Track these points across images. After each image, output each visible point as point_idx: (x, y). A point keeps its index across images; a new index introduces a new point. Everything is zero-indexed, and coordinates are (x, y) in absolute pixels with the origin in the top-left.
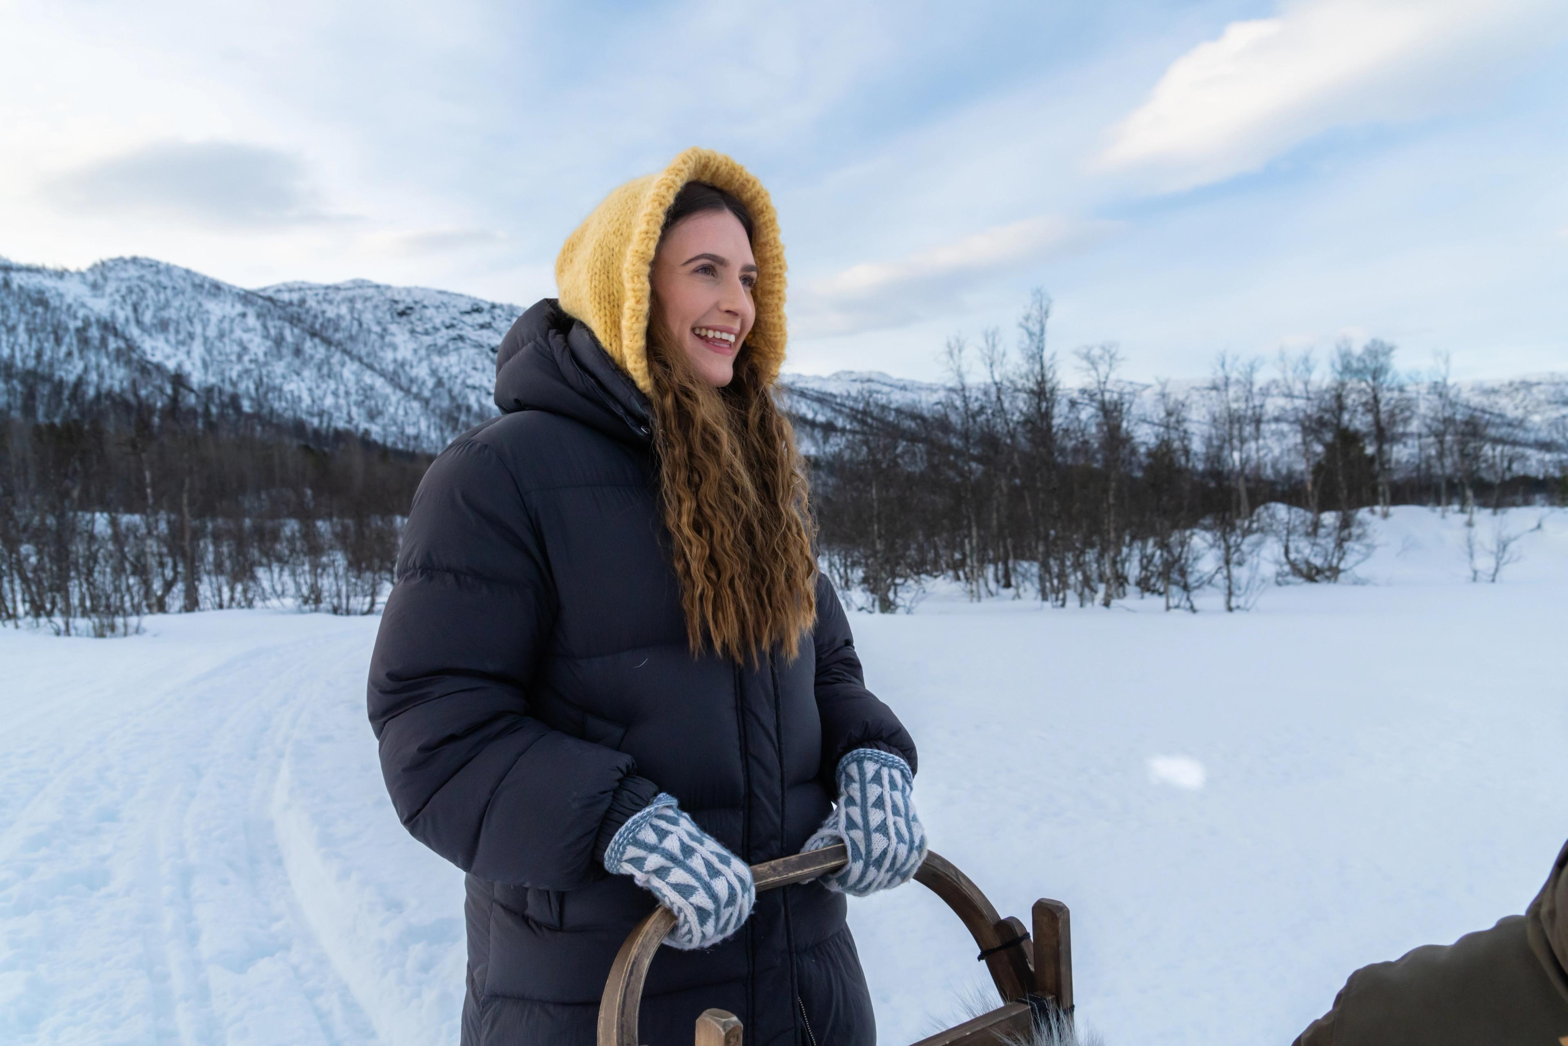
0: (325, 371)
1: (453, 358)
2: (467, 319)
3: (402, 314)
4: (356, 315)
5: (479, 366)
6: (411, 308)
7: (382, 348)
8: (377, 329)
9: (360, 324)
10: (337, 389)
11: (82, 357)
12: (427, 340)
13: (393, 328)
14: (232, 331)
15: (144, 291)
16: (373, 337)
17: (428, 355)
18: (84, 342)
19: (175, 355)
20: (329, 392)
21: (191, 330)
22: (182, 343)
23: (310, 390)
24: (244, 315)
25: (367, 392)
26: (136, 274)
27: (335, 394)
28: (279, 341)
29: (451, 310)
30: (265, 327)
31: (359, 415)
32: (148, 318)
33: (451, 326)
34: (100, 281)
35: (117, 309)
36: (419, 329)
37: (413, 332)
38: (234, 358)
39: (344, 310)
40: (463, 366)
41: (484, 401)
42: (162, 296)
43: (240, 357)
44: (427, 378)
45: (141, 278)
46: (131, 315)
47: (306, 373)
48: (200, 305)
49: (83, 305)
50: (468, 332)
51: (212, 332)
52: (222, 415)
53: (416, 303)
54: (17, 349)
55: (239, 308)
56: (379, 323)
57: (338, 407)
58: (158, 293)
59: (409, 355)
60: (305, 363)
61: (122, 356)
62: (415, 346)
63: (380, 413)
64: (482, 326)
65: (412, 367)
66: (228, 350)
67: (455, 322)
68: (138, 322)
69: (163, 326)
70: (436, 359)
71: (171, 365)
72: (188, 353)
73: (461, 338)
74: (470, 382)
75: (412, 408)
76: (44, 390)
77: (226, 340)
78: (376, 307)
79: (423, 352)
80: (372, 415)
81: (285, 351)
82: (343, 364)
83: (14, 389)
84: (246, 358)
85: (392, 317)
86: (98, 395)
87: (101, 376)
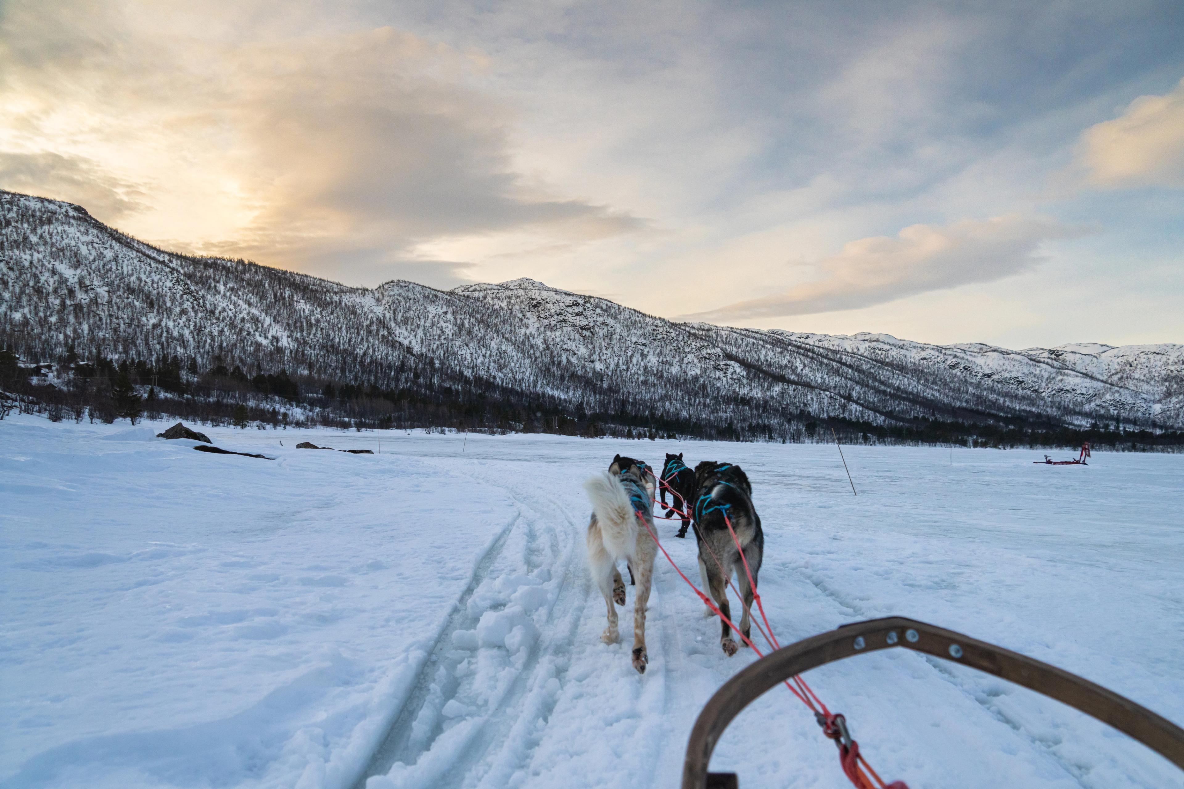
0: (482, 343)
1: (558, 333)
2: (569, 310)
3: (535, 306)
4: (510, 307)
5: (572, 337)
6: (540, 303)
7: (519, 327)
8: (520, 315)
9: (511, 312)
10: (486, 353)
11: (367, 341)
12: (546, 322)
13: (529, 315)
14: (438, 322)
15: (399, 302)
16: (517, 319)
17: (545, 331)
18: (369, 332)
19: (409, 337)
20: (481, 355)
21: (419, 323)
22: (413, 330)
23: (472, 354)
24: (446, 313)
25: (502, 354)
26: (398, 292)
27: (484, 356)
28: (461, 327)
29: (561, 304)
30: (455, 319)
31: (494, 368)
32: (399, 318)
33: (560, 314)
34: (381, 297)
35: (386, 312)
36: (542, 316)
37: (539, 317)
38: (436, 337)
39: (504, 304)
40: (563, 338)
41: (570, 358)
42: (408, 304)
43: (439, 337)
44: (541, 345)
45: (399, 295)
46: (392, 315)
47: (471, 345)
48: (425, 308)
49: (372, 311)
50: (570, 318)
51: (428, 324)
52: (424, 369)
53: (543, 300)
54: (342, 338)
55: (445, 309)
56: (522, 312)
57: (483, 363)
58: (406, 303)
59: (534, 332)
60: (471, 340)
61: (385, 340)
62: (539, 326)
63: (506, 366)
64: (577, 314)
65: (534, 338)
66: (435, 333)
67: (562, 312)
68: (395, 320)
69: (405, 321)
70: (548, 333)
71: (406, 343)
72: (415, 336)
73: (565, 321)
74: (565, 347)
75: (524, 363)
76: (349, 360)
77: (435, 328)
78: (522, 302)
79: (542, 329)
80: (500, 368)
81: (463, 332)
82: (492, 339)
83: (339, 360)
84: (443, 337)
85: (529, 308)
86: (372, 362)
87: (374, 351)
